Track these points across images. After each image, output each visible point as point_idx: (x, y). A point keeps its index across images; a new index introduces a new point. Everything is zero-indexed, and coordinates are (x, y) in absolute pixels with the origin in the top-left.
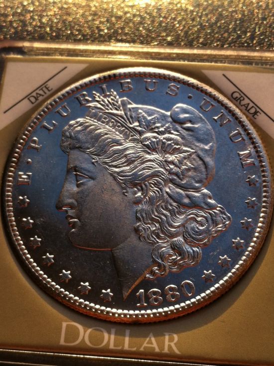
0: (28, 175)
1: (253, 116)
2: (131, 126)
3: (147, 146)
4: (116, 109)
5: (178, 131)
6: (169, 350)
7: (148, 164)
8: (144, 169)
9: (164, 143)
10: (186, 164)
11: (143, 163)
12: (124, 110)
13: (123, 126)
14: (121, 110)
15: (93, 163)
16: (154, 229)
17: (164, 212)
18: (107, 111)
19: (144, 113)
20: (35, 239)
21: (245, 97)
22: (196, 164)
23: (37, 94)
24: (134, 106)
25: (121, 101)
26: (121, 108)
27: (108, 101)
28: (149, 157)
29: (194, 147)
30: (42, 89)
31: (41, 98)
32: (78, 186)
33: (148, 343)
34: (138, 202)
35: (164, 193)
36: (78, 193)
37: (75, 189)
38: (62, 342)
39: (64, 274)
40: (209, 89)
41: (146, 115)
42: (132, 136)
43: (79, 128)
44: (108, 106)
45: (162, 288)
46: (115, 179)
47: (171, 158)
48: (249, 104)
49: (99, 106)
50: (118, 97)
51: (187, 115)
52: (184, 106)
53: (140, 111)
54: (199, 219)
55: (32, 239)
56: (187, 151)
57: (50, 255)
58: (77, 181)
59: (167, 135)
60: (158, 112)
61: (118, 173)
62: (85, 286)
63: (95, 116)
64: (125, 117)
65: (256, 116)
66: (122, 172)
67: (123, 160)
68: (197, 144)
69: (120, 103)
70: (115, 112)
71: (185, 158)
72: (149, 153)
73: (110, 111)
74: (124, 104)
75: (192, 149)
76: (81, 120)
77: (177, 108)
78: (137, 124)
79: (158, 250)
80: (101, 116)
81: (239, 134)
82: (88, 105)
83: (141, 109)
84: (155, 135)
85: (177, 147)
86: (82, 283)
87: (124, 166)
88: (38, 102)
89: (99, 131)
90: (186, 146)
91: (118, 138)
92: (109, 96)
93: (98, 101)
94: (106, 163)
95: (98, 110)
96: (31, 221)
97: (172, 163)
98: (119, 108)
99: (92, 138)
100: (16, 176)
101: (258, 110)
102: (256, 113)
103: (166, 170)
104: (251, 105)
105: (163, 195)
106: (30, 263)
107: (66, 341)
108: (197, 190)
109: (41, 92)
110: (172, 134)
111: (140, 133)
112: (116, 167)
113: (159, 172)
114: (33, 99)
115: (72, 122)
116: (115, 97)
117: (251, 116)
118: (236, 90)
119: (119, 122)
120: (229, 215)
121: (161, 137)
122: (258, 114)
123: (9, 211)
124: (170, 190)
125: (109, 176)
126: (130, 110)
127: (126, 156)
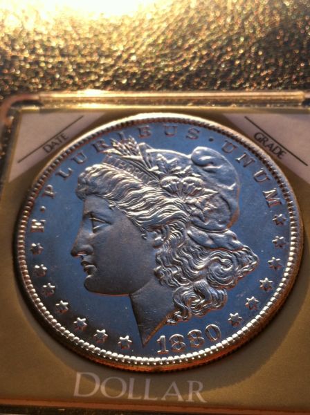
0: (42, 222)
1: (278, 156)
2: (150, 170)
4: (135, 154)
5: (199, 173)
6: (193, 399)
7: (167, 207)
8: (163, 212)
9: (185, 186)
10: (208, 206)
11: (163, 206)
13: (141, 170)
14: (139, 155)
15: (110, 208)
16: (176, 272)
17: (186, 254)
18: (125, 156)
19: (163, 157)
20: (48, 287)
21: (268, 138)
22: (218, 205)
23: (53, 143)
24: (153, 150)
25: (140, 147)
26: (140, 153)
27: (126, 147)
28: (169, 200)
29: (216, 188)
30: (58, 138)
31: (56, 147)
32: (94, 231)
33: (170, 392)
34: (158, 245)
35: (186, 235)
36: (94, 238)
37: (92, 235)
38: (76, 393)
39: (79, 322)
40: (231, 131)
41: (165, 159)
42: (151, 180)
43: (96, 174)
44: (125, 151)
45: (184, 332)
46: (133, 222)
47: (192, 200)
48: (272, 145)
49: (117, 152)
50: (136, 143)
51: (209, 157)
52: (205, 149)
53: (159, 155)
54: (223, 261)
55: (45, 286)
56: (209, 193)
57: (64, 302)
58: (94, 226)
59: (187, 178)
60: (178, 155)
61: (137, 217)
62: (102, 334)
63: (112, 162)
64: (143, 161)
65: (281, 156)
66: (141, 215)
67: (142, 204)
68: (220, 185)
69: (138, 148)
70: (133, 157)
71: (207, 200)
72: (169, 196)
73: (128, 156)
74: (142, 149)
75: (215, 190)
76: (98, 166)
77: (198, 150)
78: (156, 168)
79: (181, 293)
80: (119, 162)
81: (263, 173)
82: (105, 151)
83: (161, 153)
84: (175, 178)
85: (199, 189)
86: (98, 331)
87: (143, 210)
88: (53, 150)
89: (116, 176)
90: (207, 187)
91: (136, 182)
92: (127, 142)
93: (116, 148)
94: (123, 207)
95: (115, 156)
96: (45, 268)
97: (194, 205)
98: (137, 153)
99: (109, 183)
100: (29, 224)
101: (283, 149)
102: (281, 153)
103: (188, 212)
104: (276, 145)
105: (184, 238)
106: (43, 311)
107: (81, 391)
108: (221, 231)
109: (57, 141)
110: (193, 176)
111: (160, 177)
112: (134, 211)
113: (179, 214)
114: (48, 148)
115: (88, 169)
116: (133, 143)
117: (275, 156)
118: (259, 131)
119: (137, 167)
120: (255, 255)
121: (182, 180)
122: (283, 153)
123: (21, 259)
124: (192, 232)
125: (127, 220)
126: (149, 154)
127: (144, 200)
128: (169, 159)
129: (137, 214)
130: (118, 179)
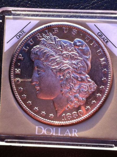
0: (19, 70)
1: (106, 43)
2: (58, 49)
3: (65, 57)
5: (76, 51)
6: (74, 135)
7: (65, 65)
8: (63, 67)
9: (71, 56)
10: (80, 65)
11: (63, 64)
12: (55, 42)
13: (55, 49)
14: (54, 42)
15: (44, 65)
16: (68, 91)
17: (72, 84)
18: (48, 42)
19: (63, 43)
20: (24, 96)
21: (103, 35)
22: (83, 64)
23: (19, 34)
24: (59, 39)
25: (54, 38)
26: (54, 41)
27: (48, 37)
28: (65, 62)
29: (83, 58)
30: (21, 32)
31: (21, 36)
32: (38, 74)
33: (67, 133)
35: (71, 76)
36: (39, 77)
37: (38, 76)
38: (37, 133)
39: (36, 109)
40: (89, 32)
42: (58, 53)
43: (38, 50)
44: (48, 40)
45: (71, 113)
46: (52, 71)
47: (74, 62)
48: (104, 38)
49: (45, 40)
50: (52, 36)
51: (80, 44)
52: (79, 39)
53: (61, 42)
54: (85, 87)
55: (23, 96)
57: (30, 101)
58: (38, 72)
59: (72, 52)
60: (68, 42)
61: (54, 69)
62: (44, 113)
63: (43, 44)
64: (55, 44)
65: (107, 43)
66: (55, 68)
67: (56, 63)
68: (84, 56)
69: (53, 38)
70: (51, 42)
71: (79, 62)
73: (49, 42)
74: (55, 39)
75: (82, 58)
76: (38, 46)
77: (76, 40)
78: (60, 48)
79: (70, 99)
80: (46, 44)
81: (100, 51)
82: (40, 39)
83: (62, 41)
84: (67, 52)
85: (76, 57)
86: (42, 112)
87: (56, 66)
88: (20, 38)
89: (45, 51)
90: (79, 57)
91: (53, 54)
92: (49, 35)
93: (44, 38)
95: (45, 42)
96: (22, 89)
97: (74, 64)
98: (53, 41)
99: (43, 54)
100: (14, 71)
101: (108, 40)
102: (107, 42)
103: (72, 67)
104: (105, 38)
105: (71, 77)
106: (23, 105)
107: (38, 133)
108: (84, 75)
109: (21, 34)
110: (74, 52)
111: (62, 51)
112: (53, 66)
113: (69, 68)
114: (18, 37)
115: (34, 47)
116: (51, 36)
117: (105, 43)
118: (99, 31)
119: (53, 47)
120: (96, 85)
121: (70, 53)
122: (108, 42)
123: (13, 85)
124: (74, 75)
125: (50, 70)
126: (57, 41)
127: (56, 61)
128: (65, 44)
129: (54, 67)
130: (46, 52)
